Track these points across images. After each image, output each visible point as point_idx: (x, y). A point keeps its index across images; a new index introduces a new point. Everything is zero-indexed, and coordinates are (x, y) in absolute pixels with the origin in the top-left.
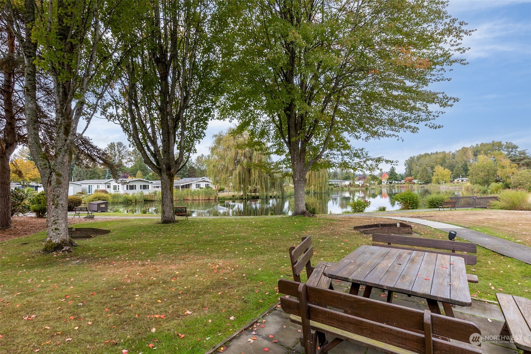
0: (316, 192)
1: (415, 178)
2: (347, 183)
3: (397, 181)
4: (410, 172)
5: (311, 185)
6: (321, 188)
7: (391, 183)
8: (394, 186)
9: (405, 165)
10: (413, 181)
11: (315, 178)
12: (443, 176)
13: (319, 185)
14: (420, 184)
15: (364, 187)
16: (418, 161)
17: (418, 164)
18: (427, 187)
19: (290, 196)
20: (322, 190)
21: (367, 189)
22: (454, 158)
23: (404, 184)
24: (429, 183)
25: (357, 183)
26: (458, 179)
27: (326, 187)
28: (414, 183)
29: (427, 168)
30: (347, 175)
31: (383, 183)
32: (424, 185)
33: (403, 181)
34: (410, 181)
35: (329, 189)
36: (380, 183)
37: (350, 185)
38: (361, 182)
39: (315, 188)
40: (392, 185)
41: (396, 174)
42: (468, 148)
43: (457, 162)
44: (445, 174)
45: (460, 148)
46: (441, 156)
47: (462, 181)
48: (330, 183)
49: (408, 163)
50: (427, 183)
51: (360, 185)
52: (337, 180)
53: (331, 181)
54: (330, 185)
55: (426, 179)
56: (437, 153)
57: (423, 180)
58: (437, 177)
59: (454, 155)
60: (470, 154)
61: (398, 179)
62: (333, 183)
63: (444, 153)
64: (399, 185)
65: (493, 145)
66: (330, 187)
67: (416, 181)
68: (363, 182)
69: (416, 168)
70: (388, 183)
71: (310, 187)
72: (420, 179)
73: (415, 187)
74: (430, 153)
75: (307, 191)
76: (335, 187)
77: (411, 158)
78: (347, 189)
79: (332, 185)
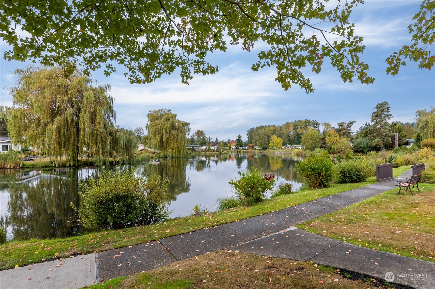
0: (174, 156)
1: (256, 145)
2: (204, 148)
3: (243, 147)
4: (251, 140)
5: (169, 149)
6: (179, 152)
7: (238, 149)
8: (241, 151)
9: (247, 135)
10: (255, 147)
11: (173, 142)
12: (277, 143)
13: (177, 149)
14: (260, 150)
15: (218, 152)
16: (256, 131)
17: (257, 134)
18: (265, 152)
19: (142, 161)
20: (180, 154)
21: (221, 153)
22: (281, 130)
23: (248, 149)
24: (266, 149)
25: (212, 148)
26: (285, 146)
27: (185, 151)
28: (255, 149)
29: (264, 137)
30: (203, 141)
31: (232, 149)
32: (263, 151)
33: (247, 147)
34: (252, 147)
35: (187, 153)
36: (230, 148)
37: (207, 150)
38: (215, 147)
39: (173, 152)
40: (239, 150)
41: (242, 141)
42: (290, 124)
43: (283, 133)
44: (278, 141)
45: (285, 123)
46: (272, 128)
47: (288, 147)
48: (188, 148)
49: (249, 133)
50: (265, 149)
51: (215, 150)
52: (195, 146)
53: (189, 146)
54: (188, 149)
55: (264, 146)
56: (269, 126)
57: (262, 147)
58: (273, 144)
59: (281, 128)
60: (292, 127)
61: (243, 145)
62: (191, 148)
63: (274, 126)
64: (245, 150)
65: (306, 122)
66: (189, 151)
67: (256, 147)
68: (217, 147)
69: (255, 137)
70: (236, 149)
71: (167, 151)
72: (260, 146)
73: (256, 151)
74: (264, 126)
75: (164, 155)
76: (193, 152)
77: (251, 129)
78: (203, 153)
79: (190, 149)
